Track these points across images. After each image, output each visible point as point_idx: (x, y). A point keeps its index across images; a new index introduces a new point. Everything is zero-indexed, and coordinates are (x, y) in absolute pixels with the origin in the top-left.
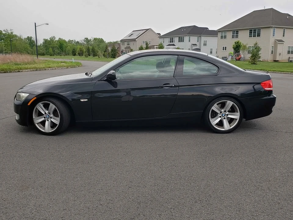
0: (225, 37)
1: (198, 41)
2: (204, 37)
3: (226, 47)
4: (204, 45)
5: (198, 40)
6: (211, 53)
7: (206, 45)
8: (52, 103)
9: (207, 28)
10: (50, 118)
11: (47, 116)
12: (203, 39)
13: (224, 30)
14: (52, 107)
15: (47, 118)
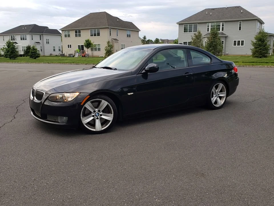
0: (69, 36)
1: (40, 40)
2: (46, 35)
3: (70, 45)
4: (47, 43)
5: (40, 38)
6: (54, 50)
7: (49, 43)
8: (104, 100)
9: (47, 27)
10: (99, 115)
11: (97, 114)
12: (45, 37)
13: (67, 29)
14: (104, 103)
15: (97, 116)
